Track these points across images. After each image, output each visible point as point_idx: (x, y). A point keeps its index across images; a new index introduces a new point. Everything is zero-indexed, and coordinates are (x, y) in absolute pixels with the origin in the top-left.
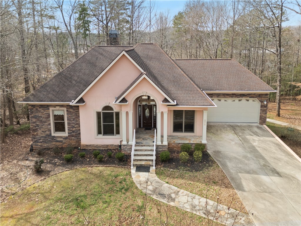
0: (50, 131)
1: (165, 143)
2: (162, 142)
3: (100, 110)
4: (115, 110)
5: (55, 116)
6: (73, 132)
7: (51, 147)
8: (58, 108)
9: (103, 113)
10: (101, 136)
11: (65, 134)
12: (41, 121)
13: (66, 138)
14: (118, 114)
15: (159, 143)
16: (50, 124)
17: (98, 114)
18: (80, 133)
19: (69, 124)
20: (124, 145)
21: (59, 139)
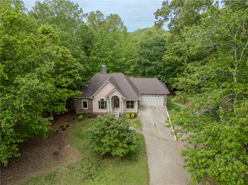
0: (82, 107)
1: (123, 112)
2: (121, 111)
3: (100, 100)
4: (105, 100)
5: (83, 102)
6: (90, 108)
7: (82, 113)
8: (85, 99)
9: (101, 101)
10: (100, 109)
11: (87, 109)
12: (79, 104)
13: (87, 110)
14: (106, 102)
15: (121, 112)
16: (82, 105)
17: (99, 102)
18: (92, 108)
19: (88, 105)
20: (108, 113)
21: (85, 110)
